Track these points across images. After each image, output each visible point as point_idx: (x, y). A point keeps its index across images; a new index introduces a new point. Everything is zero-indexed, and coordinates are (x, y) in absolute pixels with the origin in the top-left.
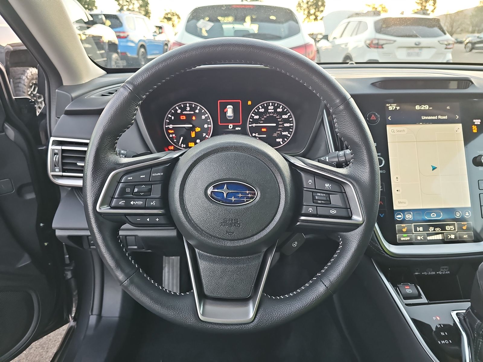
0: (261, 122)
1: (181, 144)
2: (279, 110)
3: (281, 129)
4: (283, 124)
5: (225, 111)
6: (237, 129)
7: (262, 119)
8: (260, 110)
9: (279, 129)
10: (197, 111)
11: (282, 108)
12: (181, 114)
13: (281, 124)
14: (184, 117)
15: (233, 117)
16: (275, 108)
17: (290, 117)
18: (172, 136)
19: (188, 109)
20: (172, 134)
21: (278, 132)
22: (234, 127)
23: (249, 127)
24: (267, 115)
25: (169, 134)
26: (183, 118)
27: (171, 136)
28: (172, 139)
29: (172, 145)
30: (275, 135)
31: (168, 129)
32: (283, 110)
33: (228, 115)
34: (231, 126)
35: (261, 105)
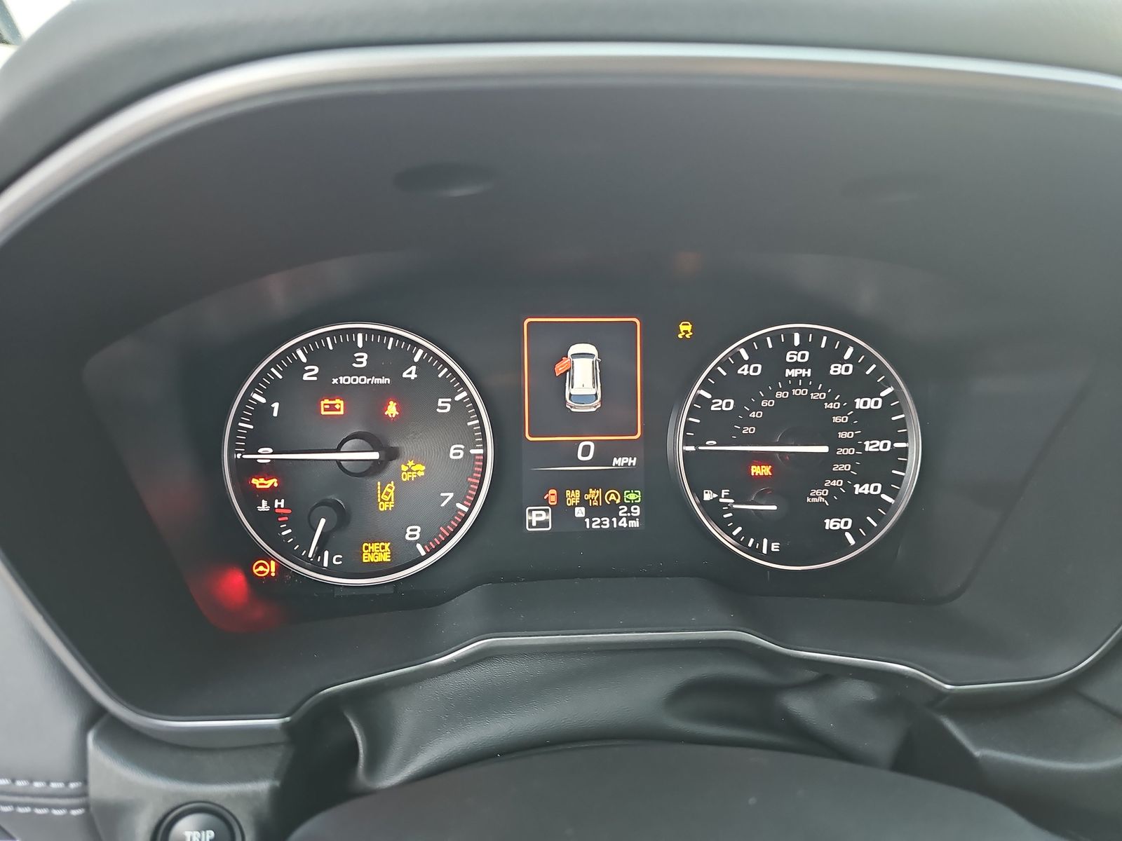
0: (747, 430)
1: (319, 552)
2: (837, 369)
3: (846, 467)
4: (855, 443)
5: (560, 369)
6: (619, 462)
7: (753, 415)
8: (744, 370)
9: (836, 468)
10: (411, 373)
11: (851, 360)
12: (324, 388)
13: (846, 443)
14: (339, 403)
15: (597, 403)
16: (820, 361)
17: (891, 405)
18: (268, 509)
19: (363, 360)
20: (270, 494)
21: (834, 483)
22: (604, 453)
23: (685, 453)
24: (780, 395)
25: (251, 497)
26: (332, 408)
27: (264, 507)
28: (267, 524)
29: (268, 558)
30: (818, 496)
31: (249, 470)
32: (860, 368)
33: (574, 392)
34: (587, 447)
35: (746, 346)
